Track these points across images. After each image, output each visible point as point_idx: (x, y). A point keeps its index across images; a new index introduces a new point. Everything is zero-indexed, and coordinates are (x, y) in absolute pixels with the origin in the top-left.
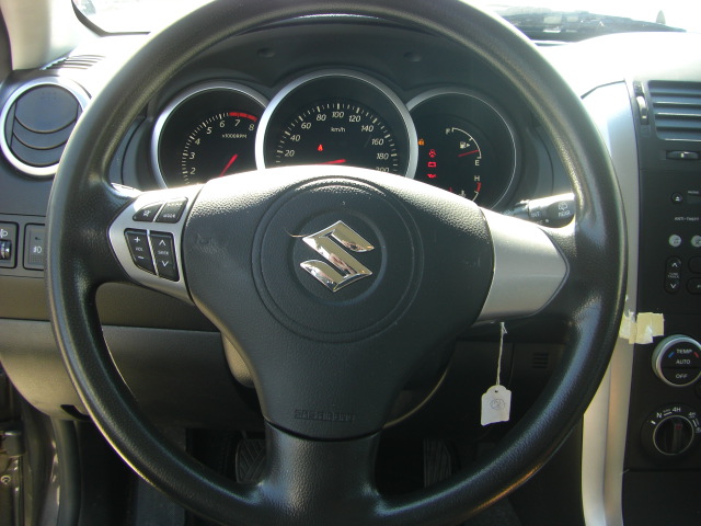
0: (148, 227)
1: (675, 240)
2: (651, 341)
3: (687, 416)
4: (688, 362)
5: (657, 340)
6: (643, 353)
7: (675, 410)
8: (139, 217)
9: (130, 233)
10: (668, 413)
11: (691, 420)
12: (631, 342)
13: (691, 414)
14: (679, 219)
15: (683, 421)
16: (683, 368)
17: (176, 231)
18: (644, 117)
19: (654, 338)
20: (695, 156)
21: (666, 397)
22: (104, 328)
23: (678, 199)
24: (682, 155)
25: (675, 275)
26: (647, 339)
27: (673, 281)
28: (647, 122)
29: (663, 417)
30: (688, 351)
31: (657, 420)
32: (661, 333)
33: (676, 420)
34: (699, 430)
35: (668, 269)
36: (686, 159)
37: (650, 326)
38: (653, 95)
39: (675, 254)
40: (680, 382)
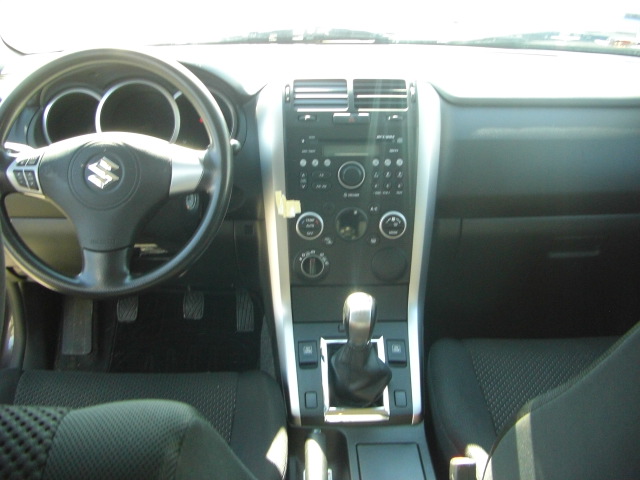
0: (23, 168)
1: (303, 163)
2: (294, 216)
3: (319, 256)
4: (313, 226)
5: (298, 216)
6: (291, 222)
7: (312, 252)
8: (19, 164)
9: (15, 172)
10: (308, 254)
11: (321, 258)
12: (285, 217)
13: (321, 255)
14: (304, 151)
15: (316, 259)
16: (311, 229)
17: (35, 169)
18: (288, 99)
19: (296, 214)
20: (313, 118)
21: (308, 246)
22: (11, 220)
23: (303, 141)
24: (306, 118)
25: (304, 181)
26: (292, 215)
27: (303, 184)
28: (289, 102)
29: (305, 256)
30: (312, 220)
31: (302, 258)
32: (299, 211)
33: (312, 258)
34: (327, 263)
35: (300, 178)
36: (308, 120)
37: (293, 208)
38: (295, 87)
39: (304, 169)
40: (310, 237)
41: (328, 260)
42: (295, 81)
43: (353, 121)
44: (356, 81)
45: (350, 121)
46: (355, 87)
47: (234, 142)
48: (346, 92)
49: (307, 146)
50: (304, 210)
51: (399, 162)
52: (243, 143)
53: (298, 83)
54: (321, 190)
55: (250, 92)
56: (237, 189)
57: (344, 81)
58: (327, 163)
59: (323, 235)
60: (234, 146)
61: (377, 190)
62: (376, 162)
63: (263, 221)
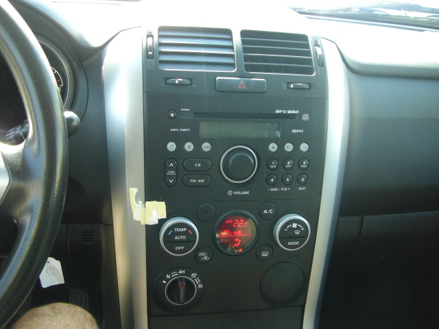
1: (171, 146)
2: (157, 222)
3: (190, 277)
4: (184, 237)
5: (162, 222)
6: (152, 231)
7: (180, 272)
10: (175, 274)
11: (193, 279)
12: (143, 223)
13: (194, 275)
14: (174, 130)
15: (187, 280)
16: (181, 242)
18: (150, 53)
19: (160, 220)
20: (188, 82)
21: (175, 265)
23: (172, 115)
24: (177, 82)
25: (172, 173)
26: (154, 221)
27: (171, 177)
28: (152, 57)
29: (171, 278)
30: (183, 230)
31: (167, 280)
32: (164, 216)
33: (181, 279)
34: (200, 286)
35: (166, 168)
36: (180, 84)
37: (155, 211)
38: (160, 36)
39: (172, 156)
40: (179, 252)
41: (203, 282)
42: (161, 29)
43: (244, 87)
44: (244, 34)
45: (240, 87)
46: (244, 42)
47: (69, 114)
48: (231, 48)
49: (177, 122)
50: (171, 214)
51: (304, 147)
52: (82, 116)
53: (164, 31)
54: (198, 186)
55: (95, 43)
56: (72, 183)
57: (228, 32)
58: (206, 147)
59: (198, 249)
60: (70, 120)
61: (273, 185)
62: (273, 147)
63: (110, 226)
